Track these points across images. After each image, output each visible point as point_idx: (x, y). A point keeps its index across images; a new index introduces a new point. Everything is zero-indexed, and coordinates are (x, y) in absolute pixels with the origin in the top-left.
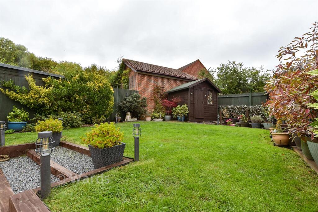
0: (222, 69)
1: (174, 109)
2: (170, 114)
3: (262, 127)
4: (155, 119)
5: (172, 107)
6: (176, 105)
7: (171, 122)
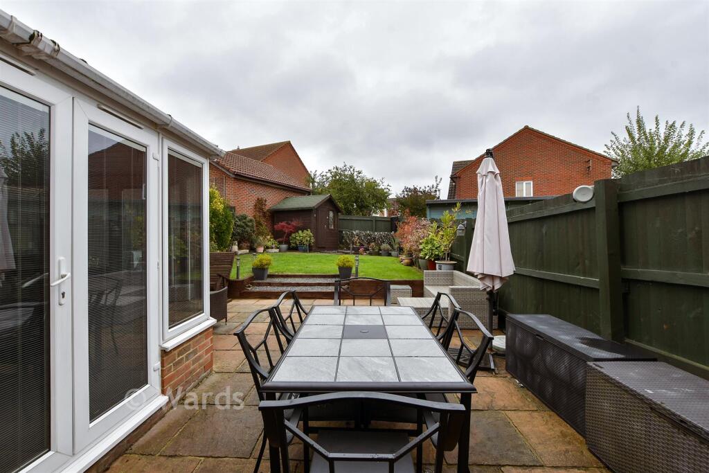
0: (336, 174)
1: (293, 235)
2: (288, 242)
3: (390, 255)
4: (270, 250)
5: (291, 232)
6: (296, 230)
7: (288, 253)
